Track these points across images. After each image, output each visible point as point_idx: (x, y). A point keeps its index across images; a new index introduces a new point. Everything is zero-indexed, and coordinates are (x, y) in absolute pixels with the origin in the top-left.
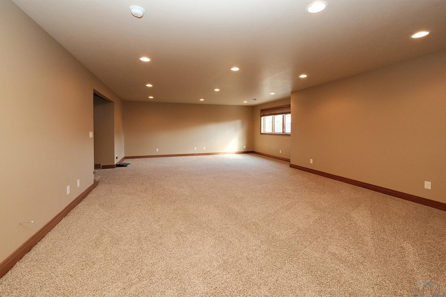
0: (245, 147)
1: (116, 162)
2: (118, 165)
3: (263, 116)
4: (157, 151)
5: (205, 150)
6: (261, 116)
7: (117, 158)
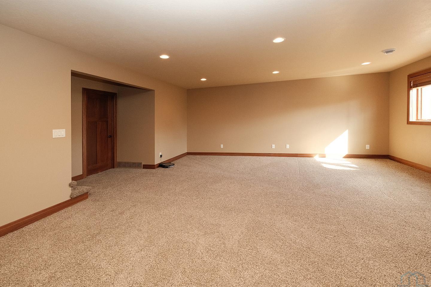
0: (368, 147)
1: (157, 161)
2: (161, 165)
3: (416, 86)
4: (222, 148)
5: (288, 149)
6: (410, 88)
7: (161, 156)
